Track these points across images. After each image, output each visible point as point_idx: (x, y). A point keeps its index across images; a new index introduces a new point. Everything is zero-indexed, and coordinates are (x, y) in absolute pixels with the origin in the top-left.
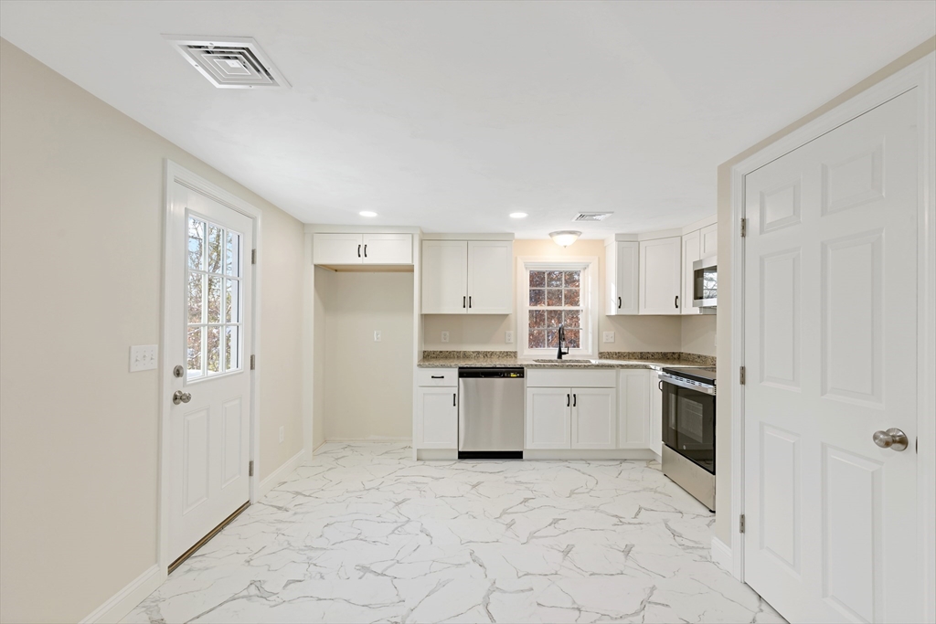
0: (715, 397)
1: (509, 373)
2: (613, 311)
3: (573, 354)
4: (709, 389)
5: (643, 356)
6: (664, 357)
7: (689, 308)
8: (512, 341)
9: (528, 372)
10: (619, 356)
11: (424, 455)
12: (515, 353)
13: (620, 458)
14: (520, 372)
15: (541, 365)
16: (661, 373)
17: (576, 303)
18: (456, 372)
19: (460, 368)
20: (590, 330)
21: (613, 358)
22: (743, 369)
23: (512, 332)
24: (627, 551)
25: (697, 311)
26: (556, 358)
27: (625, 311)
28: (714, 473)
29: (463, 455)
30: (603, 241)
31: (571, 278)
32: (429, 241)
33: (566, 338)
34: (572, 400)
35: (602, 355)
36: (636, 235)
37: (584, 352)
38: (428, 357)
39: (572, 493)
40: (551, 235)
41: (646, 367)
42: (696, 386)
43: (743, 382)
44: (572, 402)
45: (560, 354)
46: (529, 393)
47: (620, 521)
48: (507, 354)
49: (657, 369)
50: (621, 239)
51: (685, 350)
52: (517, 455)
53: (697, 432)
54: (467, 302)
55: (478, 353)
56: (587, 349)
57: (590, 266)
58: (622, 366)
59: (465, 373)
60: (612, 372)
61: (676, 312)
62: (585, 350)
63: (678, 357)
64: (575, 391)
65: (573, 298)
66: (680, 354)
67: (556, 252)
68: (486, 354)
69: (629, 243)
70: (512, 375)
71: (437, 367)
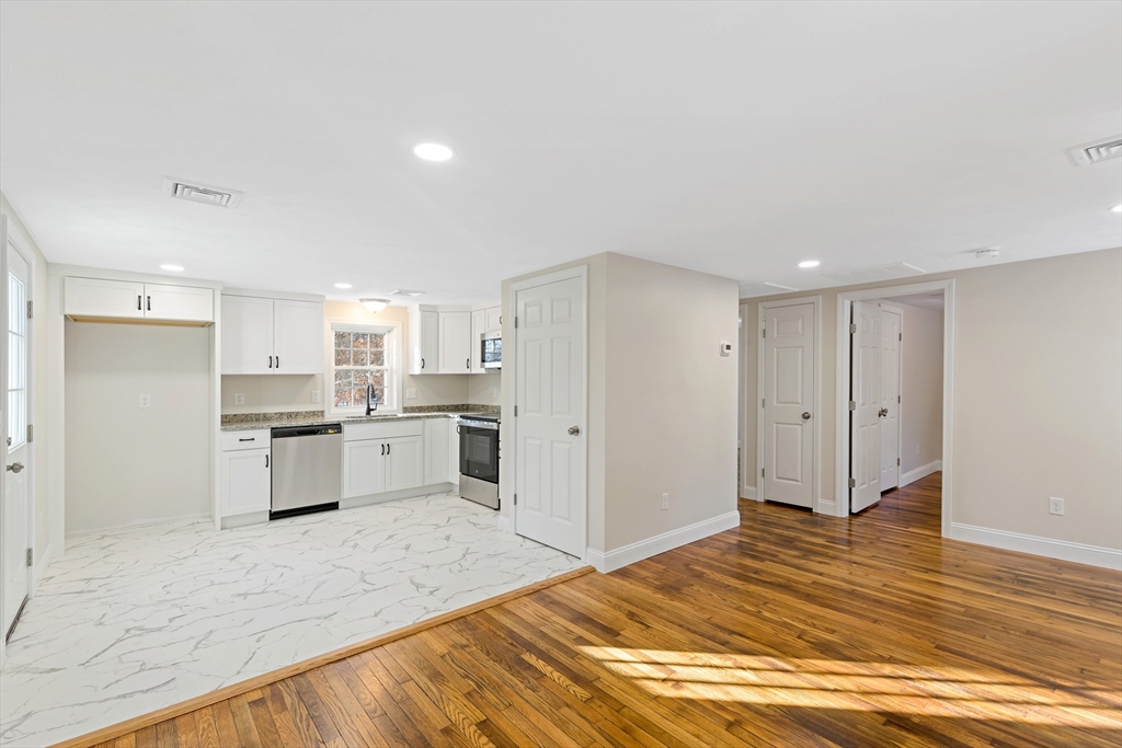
0: (498, 431)
1: (327, 430)
2: (417, 370)
3: (380, 410)
4: (494, 426)
5: (439, 409)
6: (456, 408)
7: (477, 369)
8: (319, 400)
9: (346, 428)
10: (421, 409)
11: (228, 523)
12: (323, 412)
13: (425, 493)
14: (337, 427)
15: (355, 421)
16: (459, 419)
17: (382, 364)
18: (268, 433)
19: (272, 429)
20: (395, 387)
21: (414, 411)
22: (516, 407)
23: (319, 392)
24: (448, 538)
25: (483, 371)
26: (364, 414)
27: (427, 371)
28: (497, 483)
29: (275, 516)
30: (406, 308)
31: (377, 339)
32: (230, 295)
33: (372, 394)
34: (386, 450)
35: (406, 410)
36: (436, 307)
37: (389, 408)
38: (227, 421)
39: (395, 521)
40: (361, 300)
41: (446, 416)
42: (485, 425)
43: (516, 415)
44: (386, 451)
45: (369, 411)
46: (346, 447)
47: (438, 526)
48: (314, 414)
49: (456, 417)
50: (423, 308)
51: (471, 402)
52: (333, 506)
53: (486, 458)
54: (274, 362)
55: (282, 414)
56: (391, 403)
57: (395, 330)
58: (428, 417)
59: (277, 433)
60: (419, 422)
61: (467, 371)
62: (390, 404)
63: (466, 408)
64: (388, 441)
65: (378, 358)
66: (468, 406)
67: (363, 315)
68: (290, 415)
69: (429, 312)
70: (330, 431)
71: (245, 429)
